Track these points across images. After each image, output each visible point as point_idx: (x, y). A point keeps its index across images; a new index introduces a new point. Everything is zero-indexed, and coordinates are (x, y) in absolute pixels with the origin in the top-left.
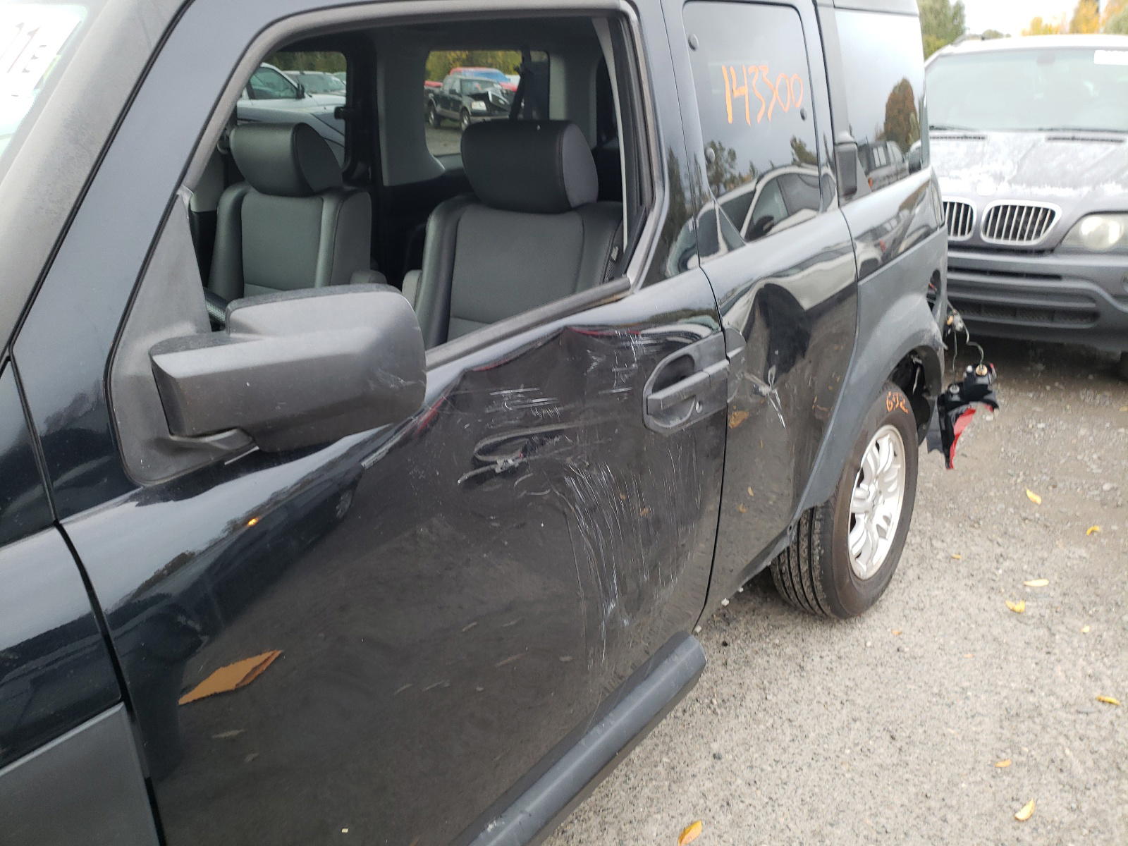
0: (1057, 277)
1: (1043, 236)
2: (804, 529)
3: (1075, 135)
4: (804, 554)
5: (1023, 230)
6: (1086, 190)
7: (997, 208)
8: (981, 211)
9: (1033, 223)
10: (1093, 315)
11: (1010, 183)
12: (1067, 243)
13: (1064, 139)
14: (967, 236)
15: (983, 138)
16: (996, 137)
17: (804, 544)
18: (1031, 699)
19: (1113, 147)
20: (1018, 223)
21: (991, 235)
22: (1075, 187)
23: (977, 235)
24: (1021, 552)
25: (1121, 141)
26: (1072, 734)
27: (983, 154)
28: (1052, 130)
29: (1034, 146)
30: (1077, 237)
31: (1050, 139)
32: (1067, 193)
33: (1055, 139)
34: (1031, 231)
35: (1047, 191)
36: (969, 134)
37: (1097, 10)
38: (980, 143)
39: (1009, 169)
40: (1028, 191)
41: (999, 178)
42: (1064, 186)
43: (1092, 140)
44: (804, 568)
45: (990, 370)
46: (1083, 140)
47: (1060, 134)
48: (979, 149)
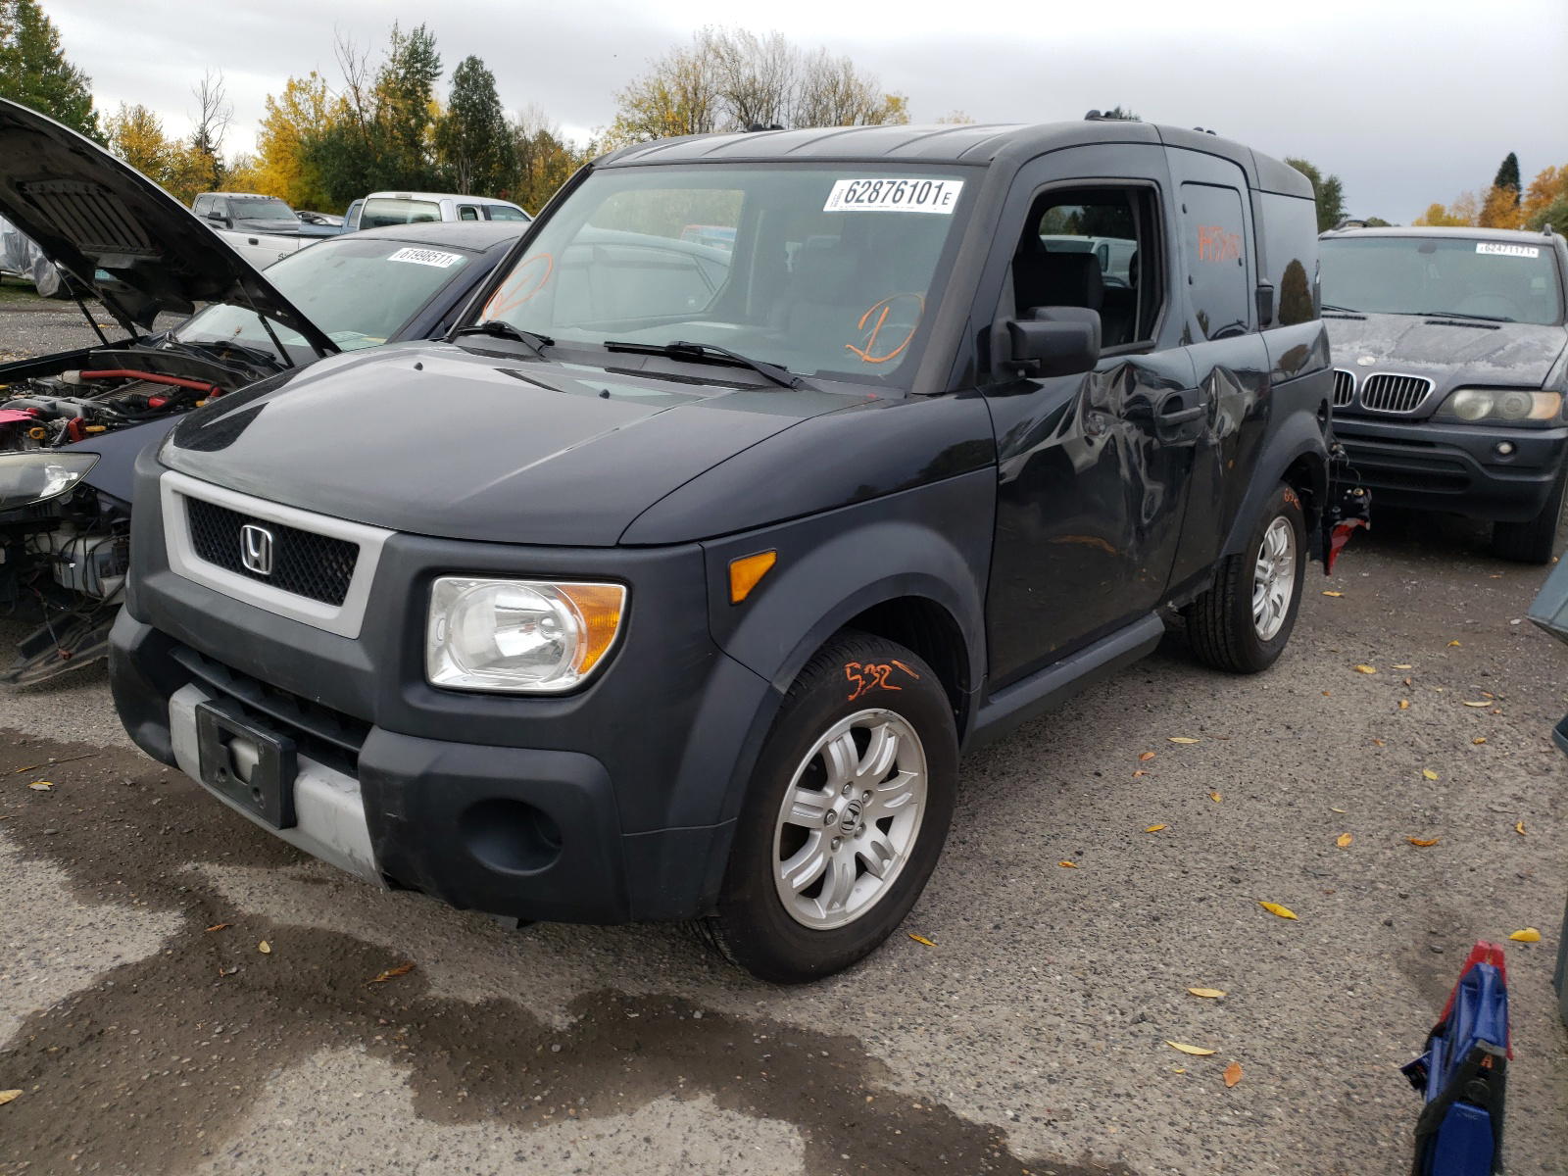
0: (1431, 444)
1: (1418, 406)
2: (1221, 582)
3: (1452, 320)
4: (1219, 603)
5: (1400, 400)
6: (1459, 365)
7: (1376, 378)
8: (1360, 381)
9: (1409, 395)
10: (1462, 482)
11: (1388, 356)
12: (1440, 413)
13: (1442, 323)
14: (1348, 404)
15: (1364, 319)
16: (1375, 318)
17: (1220, 594)
18: (1393, 717)
19: (1488, 332)
20: (1395, 393)
21: (1370, 405)
22: (1448, 363)
23: (1356, 404)
24: (1390, 652)
25: (1498, 328)
26: (1422, 732)
27: (1364, 331)
28: (1430, 315)
29: (1412, 327)
30: (1451, 408)
31: (1428, 323)
32: (1441, 367)
33: (1434, 323)
34: (1407, 403)
35: (1423, 365)
36: (1350, 314)
37: (1517, 201)
38: (1362, 322)
39: (1388, 346)
40: (1405, 364)
41: (1378, 352)
42: (1438, 362)
43: (1469, 325)
44: (1218, 614)
45: (1365, 493)
46: (1460, 325)
47: (1435, 318)
48: (1360, 328)
